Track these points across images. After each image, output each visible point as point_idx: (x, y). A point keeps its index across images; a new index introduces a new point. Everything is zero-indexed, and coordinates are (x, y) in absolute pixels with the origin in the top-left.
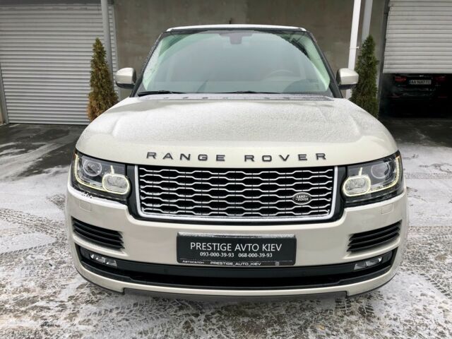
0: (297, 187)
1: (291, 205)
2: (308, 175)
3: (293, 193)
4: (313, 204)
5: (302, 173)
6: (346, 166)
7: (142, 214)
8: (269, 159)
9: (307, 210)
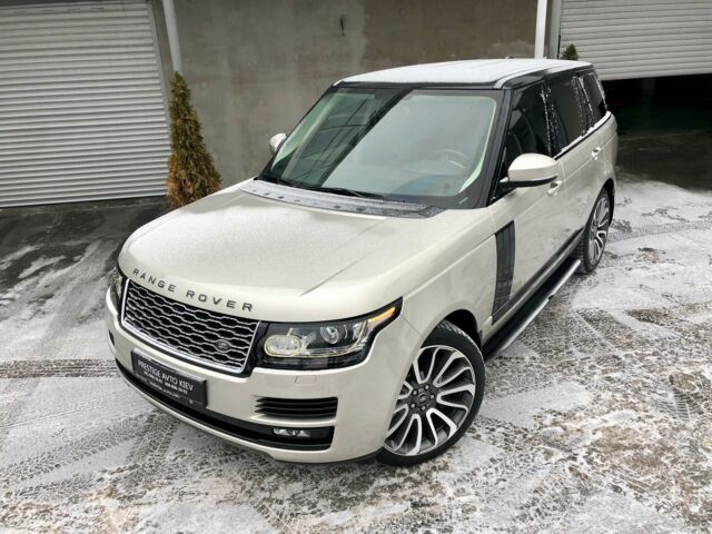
0: (222, 333)
1: (213, 349)
2: (234, 323)
3: (216, 338)
4: (231, 354)
5: (229, 320)
6: (269, 323)
7: (124, 323)
8: (203, 298)
9: (224, 358)
